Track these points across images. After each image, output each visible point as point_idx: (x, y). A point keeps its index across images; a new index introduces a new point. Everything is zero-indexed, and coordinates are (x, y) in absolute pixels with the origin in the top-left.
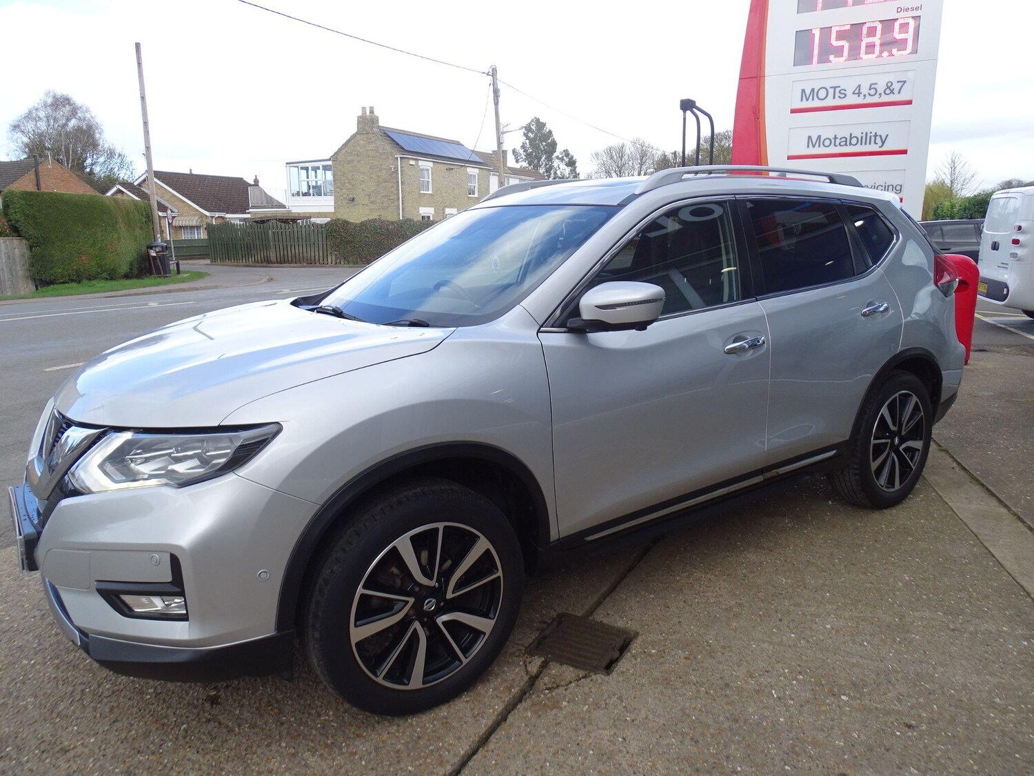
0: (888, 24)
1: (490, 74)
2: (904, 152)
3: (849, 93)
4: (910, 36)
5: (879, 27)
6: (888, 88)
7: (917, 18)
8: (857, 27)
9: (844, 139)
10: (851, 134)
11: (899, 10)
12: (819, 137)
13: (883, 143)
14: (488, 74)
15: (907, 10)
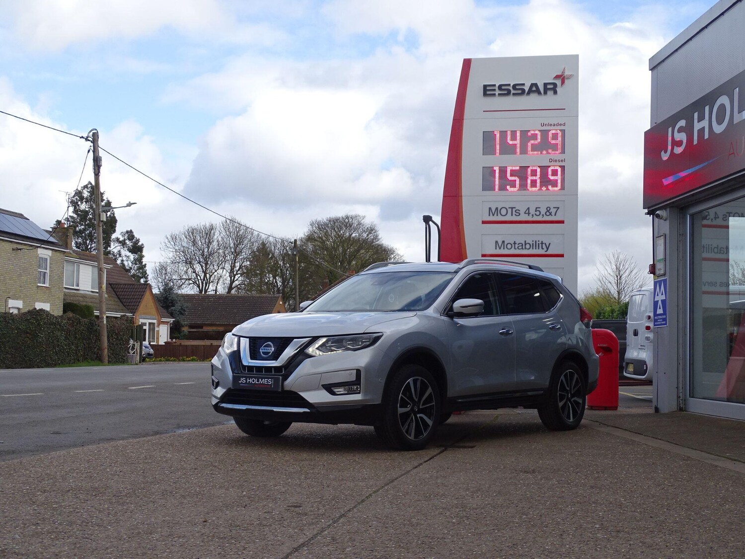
0: (544, 169)
1: (89, 139)
2: (562, 256)
3: (522, 212)
4: (559, 177)
5: (539, 170)
6: (548, 211)
7: (563, 168)
8: (524, 168)
9: (521, 245)
10: (525, 241)
11: (551, 161)
12: (503, 242)
13: (548, 249)
14: (87, 139)
15: (556, 161)
